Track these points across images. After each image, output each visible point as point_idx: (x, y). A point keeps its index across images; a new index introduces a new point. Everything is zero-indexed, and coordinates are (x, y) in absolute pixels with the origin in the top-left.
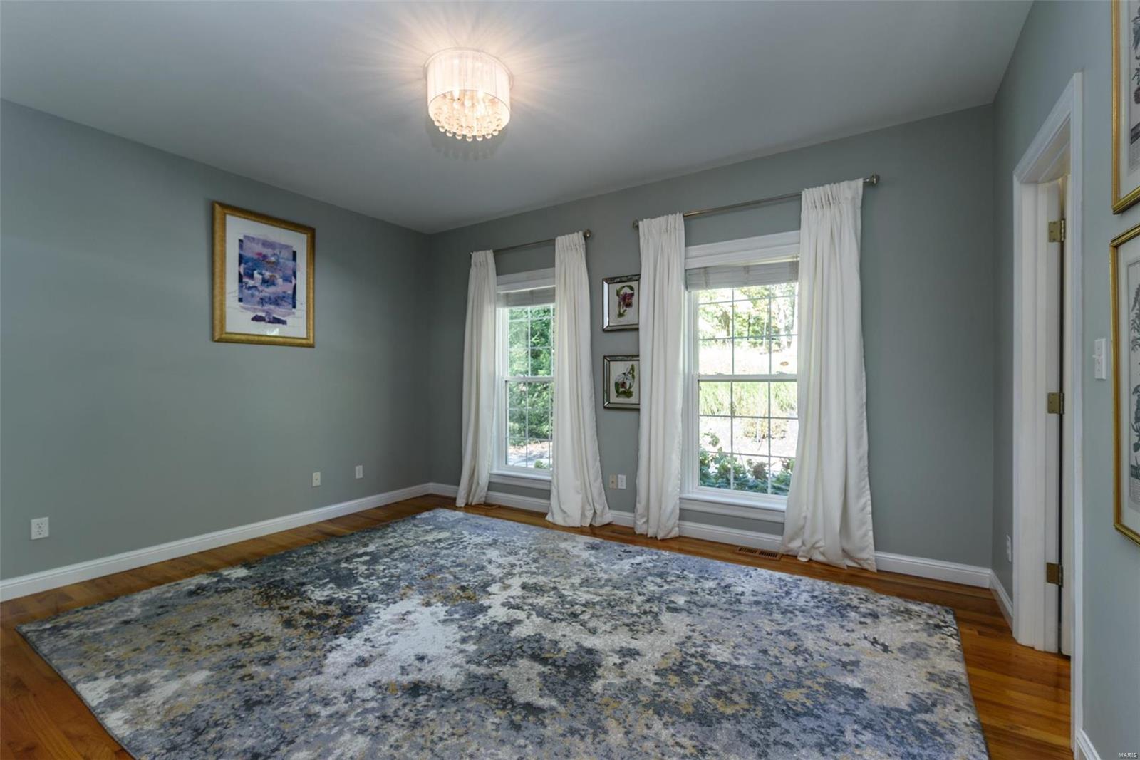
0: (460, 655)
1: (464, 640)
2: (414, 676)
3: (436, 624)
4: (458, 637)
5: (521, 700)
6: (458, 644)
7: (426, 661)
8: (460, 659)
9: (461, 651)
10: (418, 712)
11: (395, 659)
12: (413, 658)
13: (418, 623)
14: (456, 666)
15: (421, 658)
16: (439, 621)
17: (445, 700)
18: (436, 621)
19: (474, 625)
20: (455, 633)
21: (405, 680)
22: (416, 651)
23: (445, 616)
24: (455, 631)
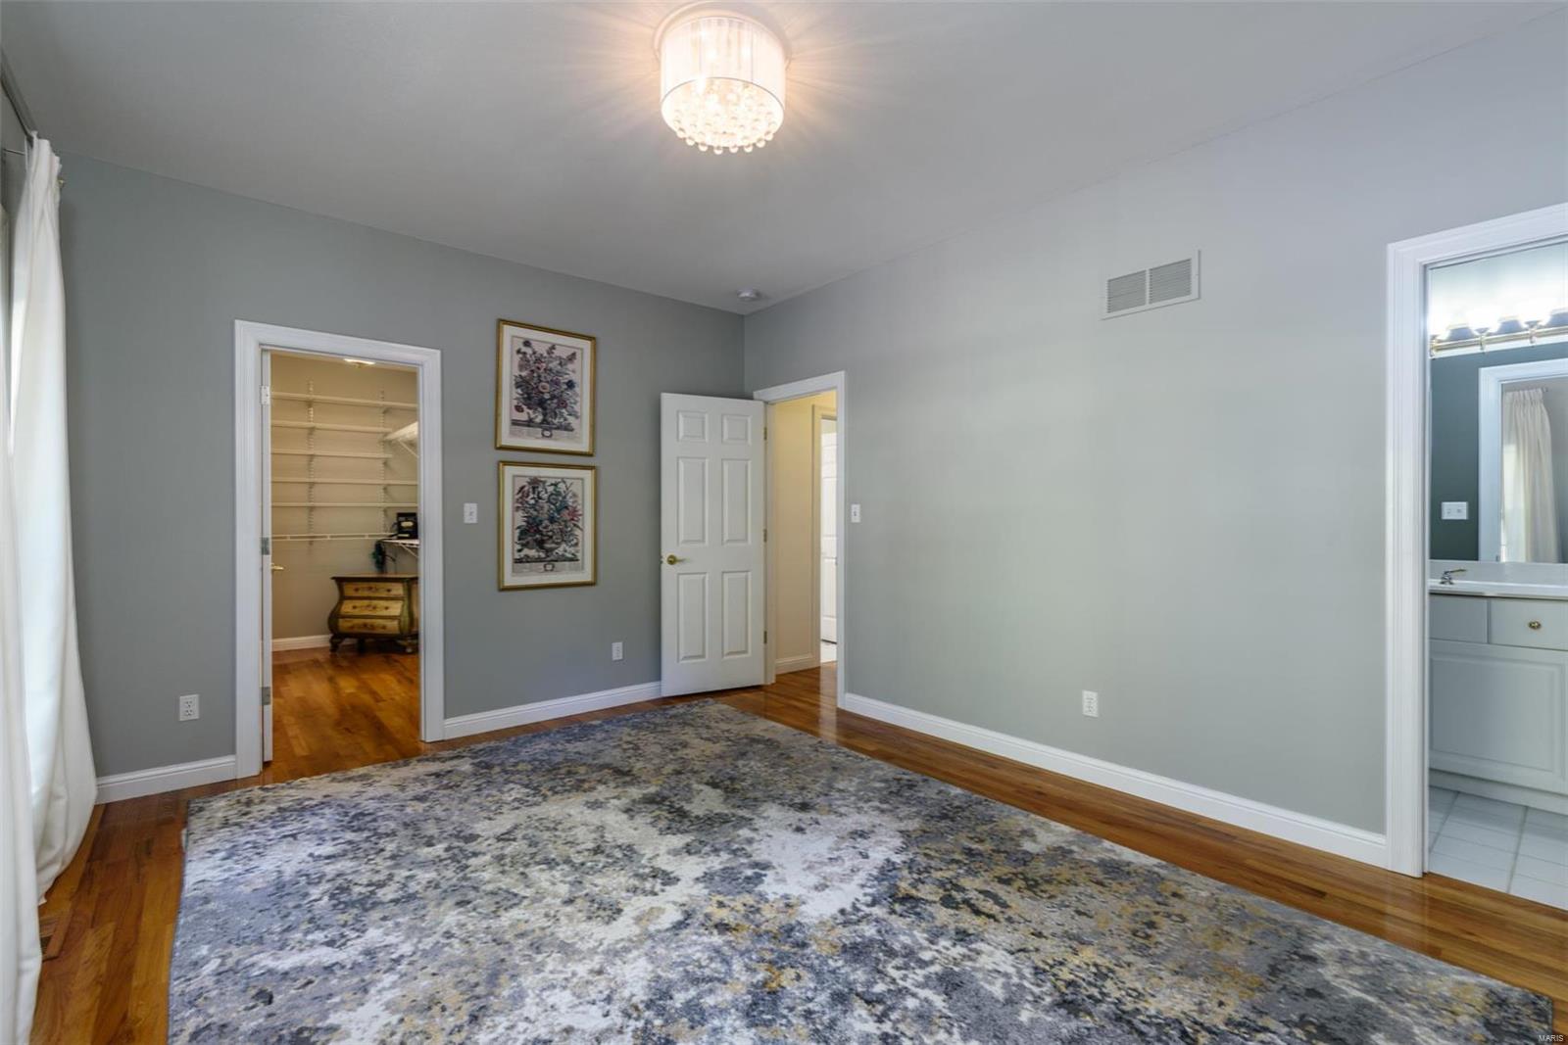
0: (757, 827)
1: (750, 841)
2: (806, 816)
3: (780, 866)
4: (755, 845)
5: (719, 791)
6: (757, 838)
7: (794, 827)
8: (759, 823)
9: (756, 830)
10: (801, 794)
11: (827, 833)
12: (807, 831)
13: (804, 870)
14: (765, 818)
15: (799, 830)
16: (774, 868)
17: (778, 798)
18: (779, 870)
19: (731, 856)
20: (757, 850)
21: (813, 814)
22: (804, 836)
23: (765, 875)
24: (758, 852)
